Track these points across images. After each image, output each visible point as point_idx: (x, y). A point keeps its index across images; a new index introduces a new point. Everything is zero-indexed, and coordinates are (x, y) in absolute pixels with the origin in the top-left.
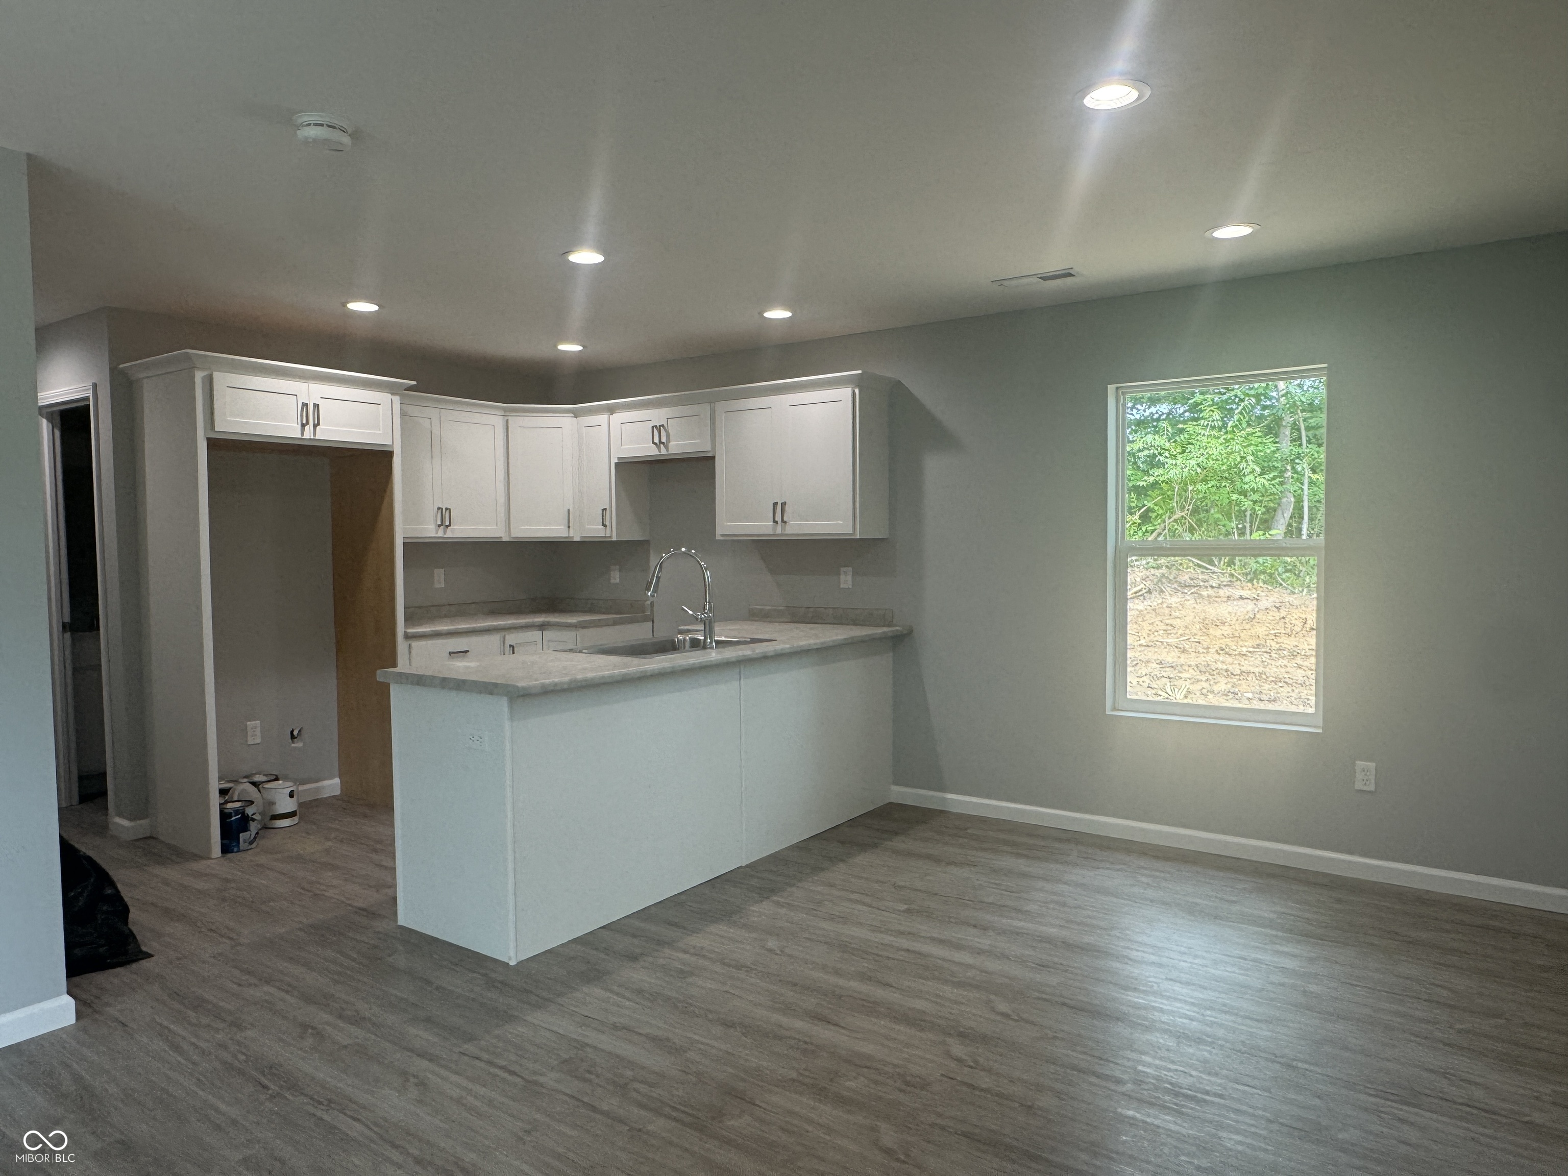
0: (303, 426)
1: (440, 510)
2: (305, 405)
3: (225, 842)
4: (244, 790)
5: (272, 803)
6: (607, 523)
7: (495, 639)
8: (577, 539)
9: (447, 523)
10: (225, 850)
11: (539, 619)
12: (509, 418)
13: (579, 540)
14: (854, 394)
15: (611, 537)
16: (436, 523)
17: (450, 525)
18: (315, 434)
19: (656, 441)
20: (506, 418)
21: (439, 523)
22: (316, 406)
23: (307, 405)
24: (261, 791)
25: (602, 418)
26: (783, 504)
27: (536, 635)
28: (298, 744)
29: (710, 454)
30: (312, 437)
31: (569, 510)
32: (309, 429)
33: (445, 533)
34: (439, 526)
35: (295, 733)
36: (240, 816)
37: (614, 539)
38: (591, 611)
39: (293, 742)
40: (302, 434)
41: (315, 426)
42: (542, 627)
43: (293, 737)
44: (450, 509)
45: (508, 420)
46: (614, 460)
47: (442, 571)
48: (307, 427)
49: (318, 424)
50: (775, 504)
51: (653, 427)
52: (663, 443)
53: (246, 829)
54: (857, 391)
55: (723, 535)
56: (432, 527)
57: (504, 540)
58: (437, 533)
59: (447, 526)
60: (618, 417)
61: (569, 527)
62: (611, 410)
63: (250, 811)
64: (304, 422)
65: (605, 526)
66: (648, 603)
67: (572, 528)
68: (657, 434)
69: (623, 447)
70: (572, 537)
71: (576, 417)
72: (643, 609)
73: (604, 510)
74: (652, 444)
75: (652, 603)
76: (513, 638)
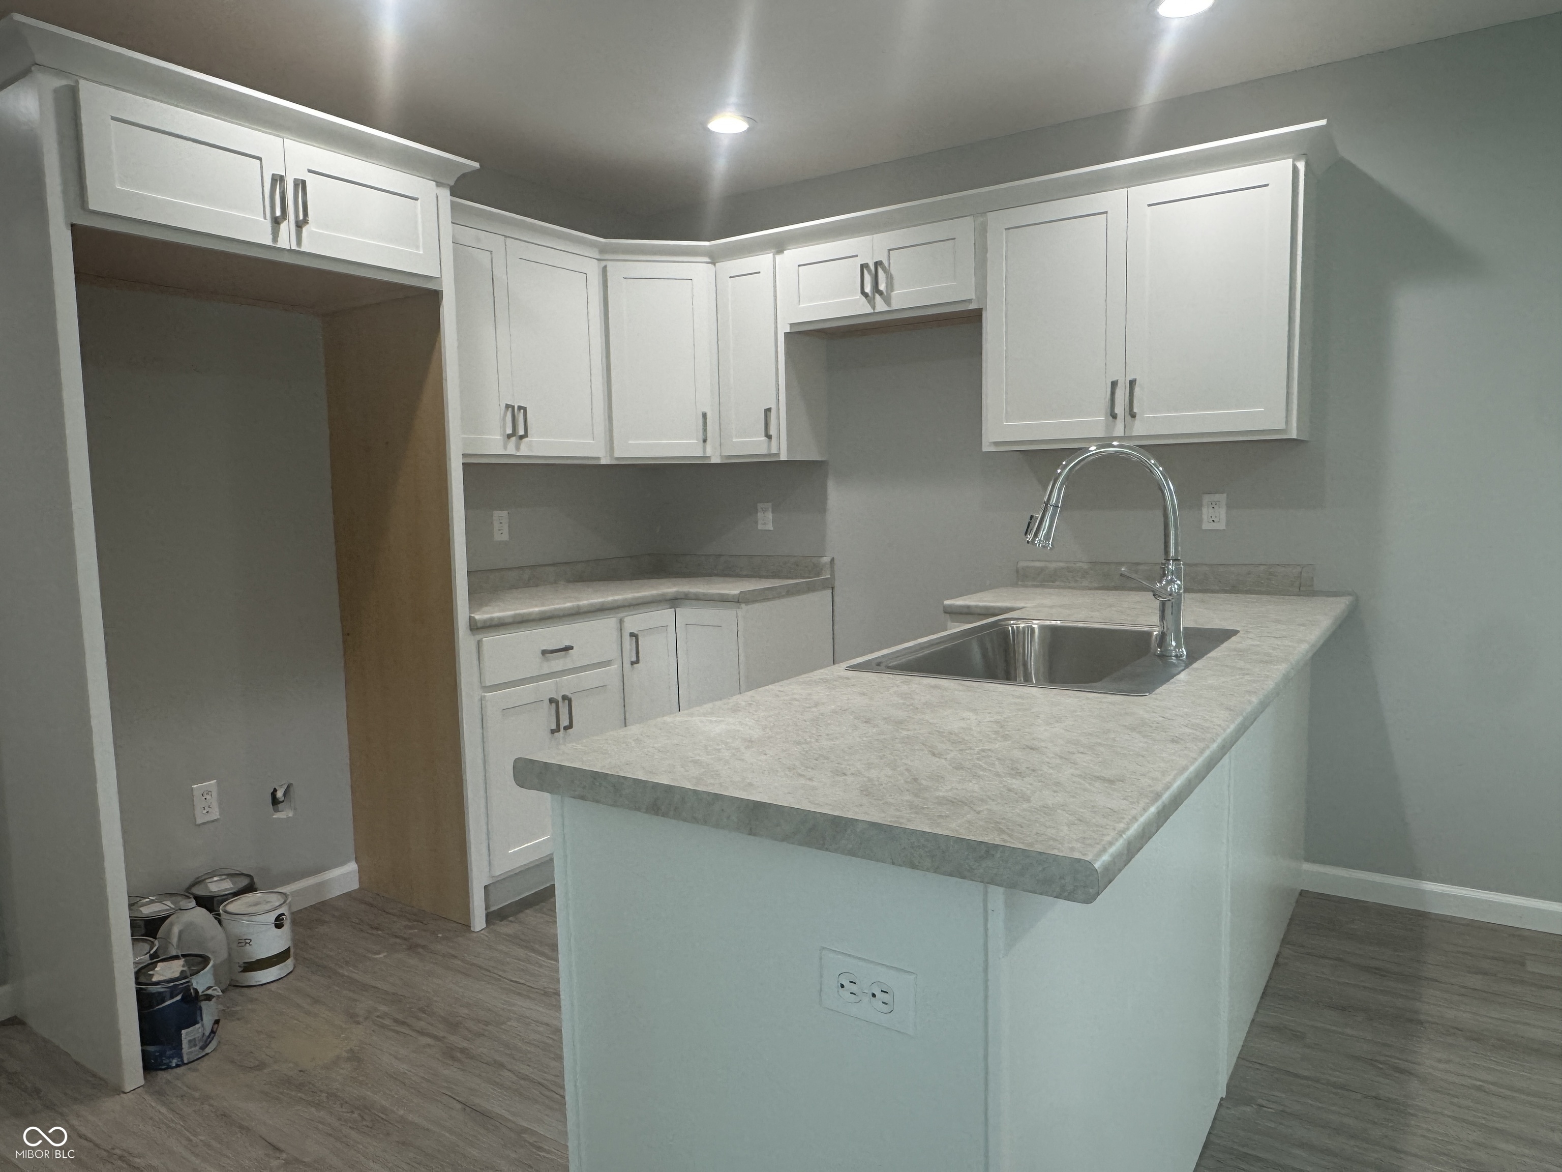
0: (276, 222)
1: (510, 409)
2: (278, 180)
3: (151, 1049)
4: (190, 925)
5: (243, 942)
6: (773, 431)
7: (608, 624)
8: (715, 460)
9: (521, 432)
10: (150, 1065)
11: (669, 588)
12: (609, 264)
13: (719, 462)
14: (1295, 170)
15: (778, 455)
16: (505, 431)
17: (525, 435)
18: (299, 241)
19: (868, 289)
20: (603, 263)
21: (509, 431)
22: (300, 185)
23: (282, 178)
24: (224, 922)
25: (763, 261)
26: (1132, 383)
27: (665, 615)
28: (284, 814)
29: (973, 306)
30: (294, 247)
31: (705, 416)
32: (287, 229)
33: (518, 448)
34: (509, 436)
35: (280, 794)
36: (179, 998)
37: (783, 457)
38: (755, 574)
39: (276, 811)
40: (275, 238)
41: (300, 225)
42: (674, 602)
43: (275, 801)
44: (525, 409)
45: (605, 267)
46: (784, 328)
47: (504, 513)
48: (284, 226)
49: (305, 221)
50: (1114, 384)
51: (862, 266)
52: (881, 293)
53: (192, 1019)
54: (1301, 166)
55: (996, 444)
56: (498, 437)
57: (603, 462)
58: (505, 448)
59: (521, 437)
60: (793, 255)
61: (705, 441)
62: (779, 245)
63: (202, 982)
64: (278, 213)
65: (769, 437)
66: (826, 560)
67: (708, 441)
68: (868, 278)
69: (802, 306)
70: (709, 457)
71: (714, 263)
72: (816, 570)
73: (768, 411)
74: (859, 296)
75: (833, 560)
76: (634, 622)
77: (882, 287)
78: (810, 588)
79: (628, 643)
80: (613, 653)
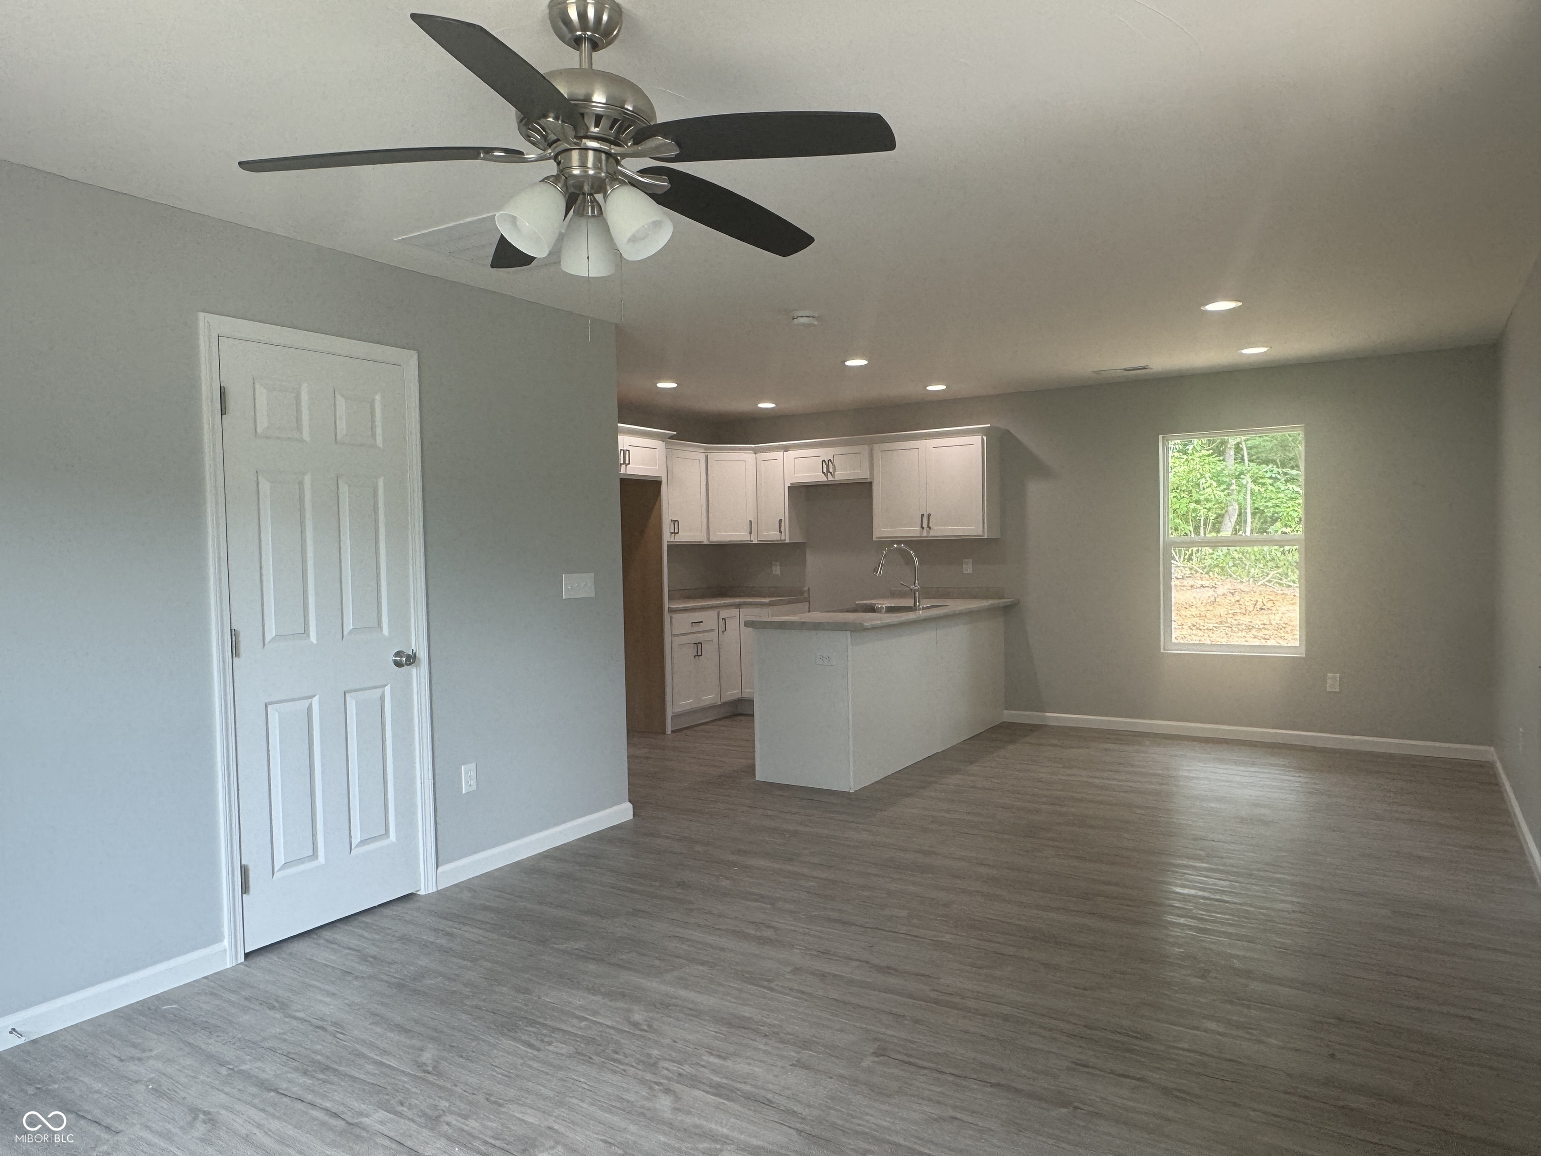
1: (672, 522)
6: (782, 530)
7: (713, 614)
8: (755, 542)
9: (676, 531)
12: (709, 454)
13: (757, 543)
14: (983, 440)
15: (784, 540)
17: (678, 533)
18: (626, 470)
19: (825, 470)
20: (706, 454)
21: (672, 531)
22: (628, 452)
25: (778, 454)
26: (929, 515)
27: (735, 611)
29: (868, 480)
31: (751, 522)
33: (675, 538)
34: (672, 533)
37: (787, 541)
41: (627, 465)
44: (678, 521)
45: (707, 456)
46: (788, 484)
49: (629, 463)
50: (923, 515)
51: (822, 461)
52: (831, 473)
54: (985, 438)
55: (878, 537)
57: (705, 543)
59: (676, 533)
60: (792, 454)
61: (750, 533)
62: (786, 449)
65: (780, 532)
66: (806, 588)
67: (752, 534)
68: (825, 466)
69: (796, 475)
70: (752, 541)
71: (756, 454)
72: (802, 593)
73: (780, 521)
74: (821, 473)
75: (809, 588)
76: (724, 613)
77: (831, 470)
78: (799, 601)
79: (721, 623)
80: (715, 627)
